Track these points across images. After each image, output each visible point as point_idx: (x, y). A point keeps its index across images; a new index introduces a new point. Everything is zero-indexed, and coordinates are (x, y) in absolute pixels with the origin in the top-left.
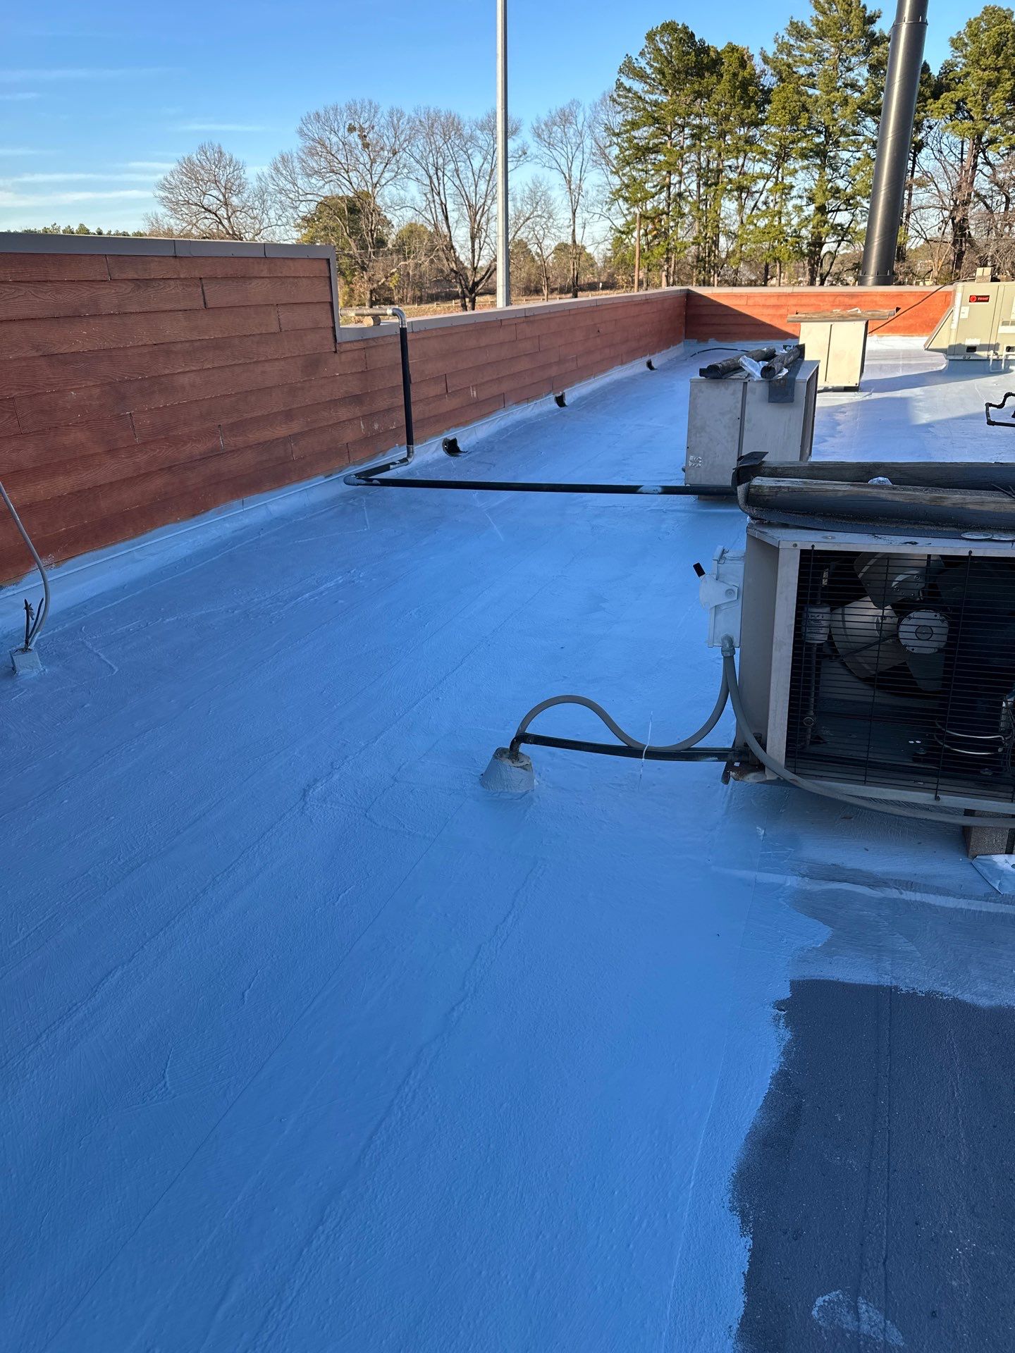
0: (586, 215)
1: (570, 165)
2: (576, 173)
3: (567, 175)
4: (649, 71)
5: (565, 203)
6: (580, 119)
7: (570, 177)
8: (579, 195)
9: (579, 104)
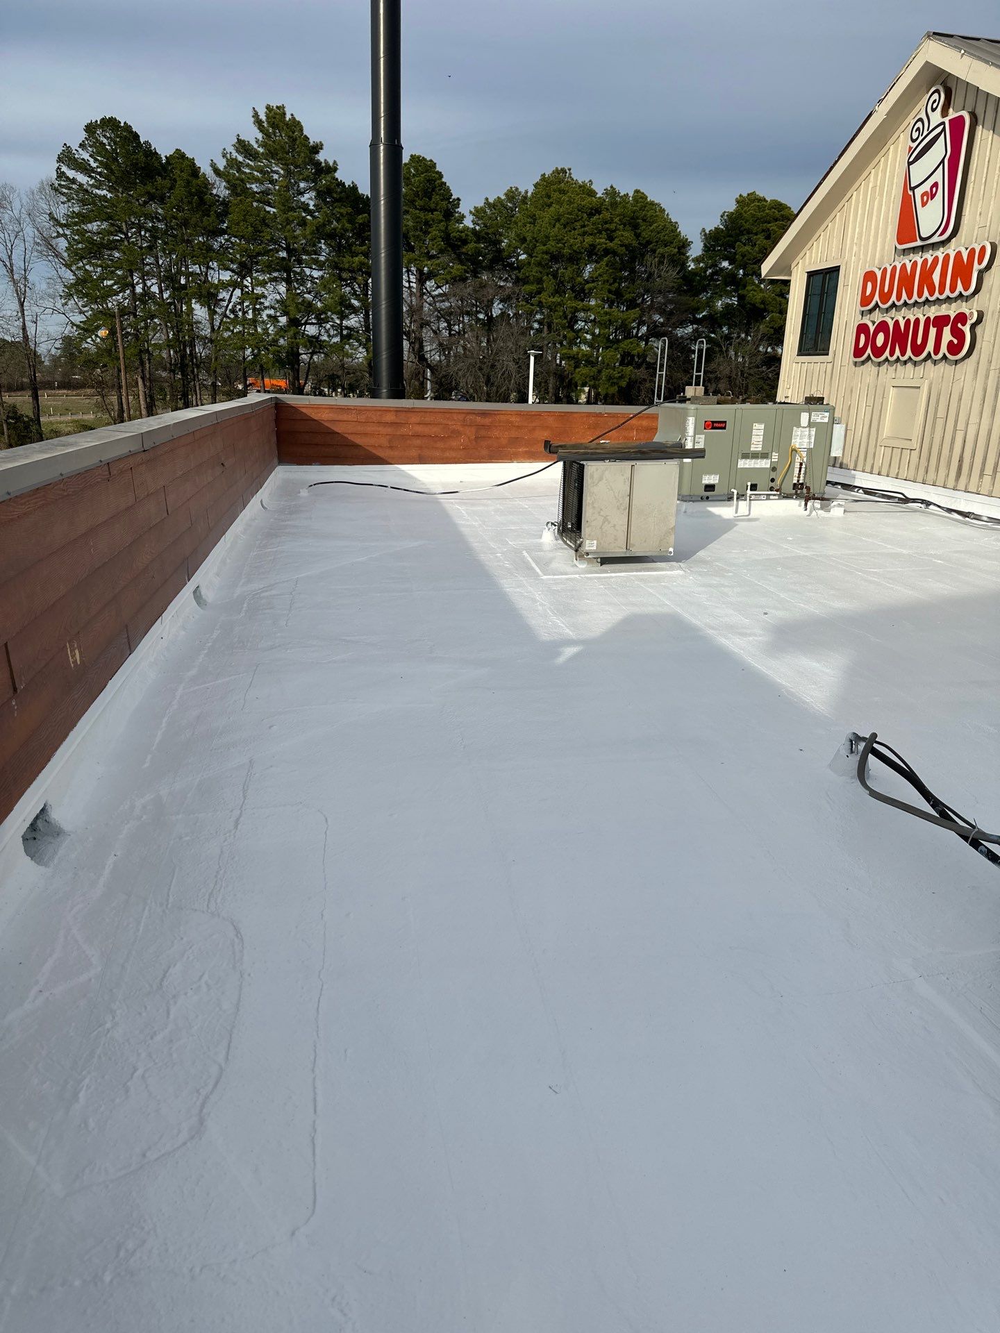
0: (36, 309)
1: (9, 253)
2: (18, 263)
3: (8, 264)
4: (94, 165)
5: (9, 292)
6: (16, 205)
7: (11, 265)
8: (25, 286)
9: (13, 190)
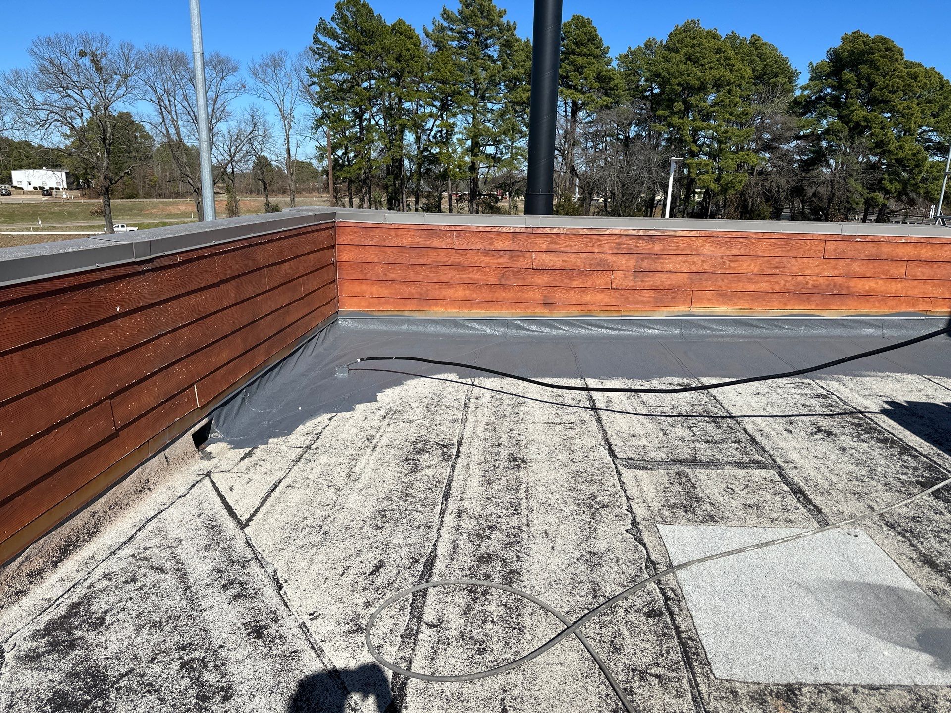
1: (282, 98)
2: (287, 105)
4: (339, 32)
6: (288, 64)
7: (283, 108)
9: (286, 54)
